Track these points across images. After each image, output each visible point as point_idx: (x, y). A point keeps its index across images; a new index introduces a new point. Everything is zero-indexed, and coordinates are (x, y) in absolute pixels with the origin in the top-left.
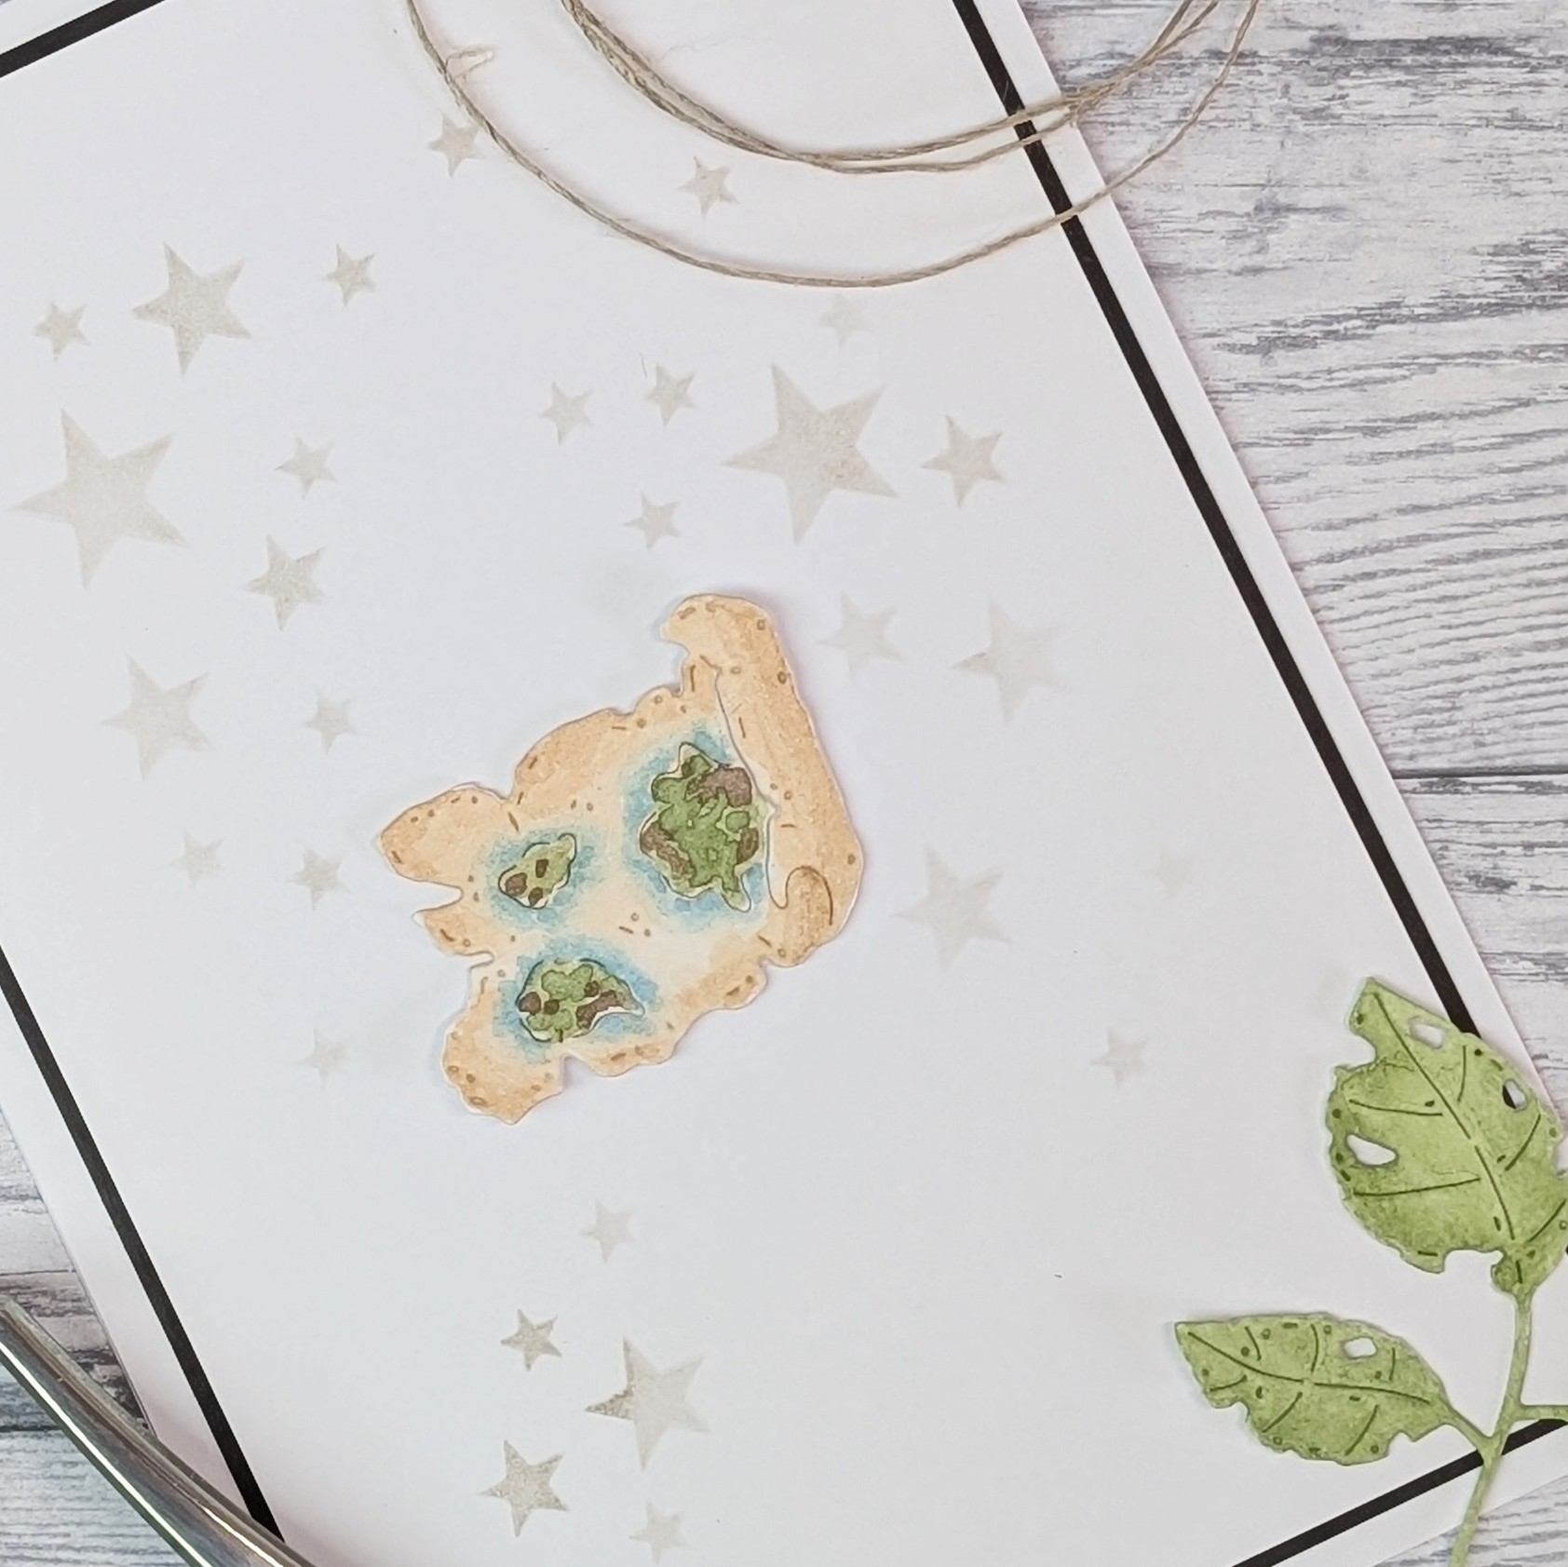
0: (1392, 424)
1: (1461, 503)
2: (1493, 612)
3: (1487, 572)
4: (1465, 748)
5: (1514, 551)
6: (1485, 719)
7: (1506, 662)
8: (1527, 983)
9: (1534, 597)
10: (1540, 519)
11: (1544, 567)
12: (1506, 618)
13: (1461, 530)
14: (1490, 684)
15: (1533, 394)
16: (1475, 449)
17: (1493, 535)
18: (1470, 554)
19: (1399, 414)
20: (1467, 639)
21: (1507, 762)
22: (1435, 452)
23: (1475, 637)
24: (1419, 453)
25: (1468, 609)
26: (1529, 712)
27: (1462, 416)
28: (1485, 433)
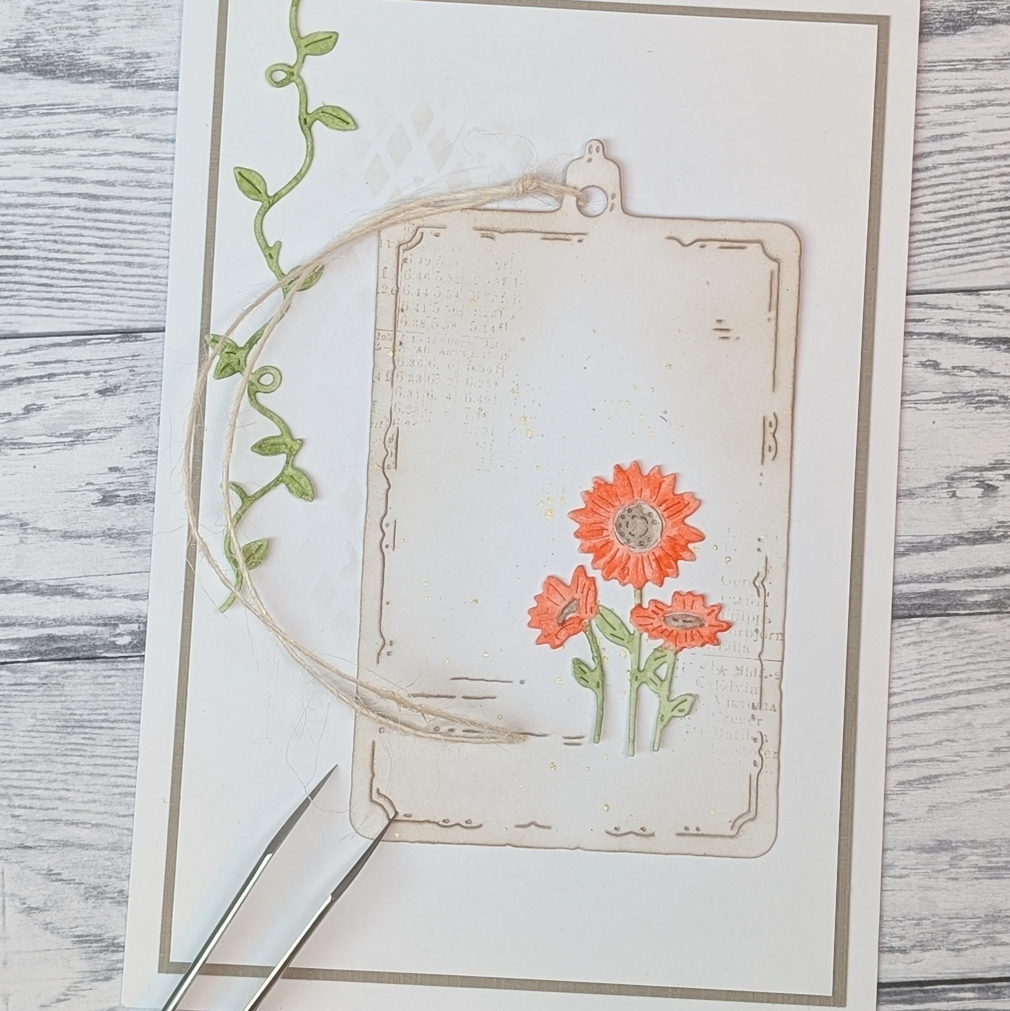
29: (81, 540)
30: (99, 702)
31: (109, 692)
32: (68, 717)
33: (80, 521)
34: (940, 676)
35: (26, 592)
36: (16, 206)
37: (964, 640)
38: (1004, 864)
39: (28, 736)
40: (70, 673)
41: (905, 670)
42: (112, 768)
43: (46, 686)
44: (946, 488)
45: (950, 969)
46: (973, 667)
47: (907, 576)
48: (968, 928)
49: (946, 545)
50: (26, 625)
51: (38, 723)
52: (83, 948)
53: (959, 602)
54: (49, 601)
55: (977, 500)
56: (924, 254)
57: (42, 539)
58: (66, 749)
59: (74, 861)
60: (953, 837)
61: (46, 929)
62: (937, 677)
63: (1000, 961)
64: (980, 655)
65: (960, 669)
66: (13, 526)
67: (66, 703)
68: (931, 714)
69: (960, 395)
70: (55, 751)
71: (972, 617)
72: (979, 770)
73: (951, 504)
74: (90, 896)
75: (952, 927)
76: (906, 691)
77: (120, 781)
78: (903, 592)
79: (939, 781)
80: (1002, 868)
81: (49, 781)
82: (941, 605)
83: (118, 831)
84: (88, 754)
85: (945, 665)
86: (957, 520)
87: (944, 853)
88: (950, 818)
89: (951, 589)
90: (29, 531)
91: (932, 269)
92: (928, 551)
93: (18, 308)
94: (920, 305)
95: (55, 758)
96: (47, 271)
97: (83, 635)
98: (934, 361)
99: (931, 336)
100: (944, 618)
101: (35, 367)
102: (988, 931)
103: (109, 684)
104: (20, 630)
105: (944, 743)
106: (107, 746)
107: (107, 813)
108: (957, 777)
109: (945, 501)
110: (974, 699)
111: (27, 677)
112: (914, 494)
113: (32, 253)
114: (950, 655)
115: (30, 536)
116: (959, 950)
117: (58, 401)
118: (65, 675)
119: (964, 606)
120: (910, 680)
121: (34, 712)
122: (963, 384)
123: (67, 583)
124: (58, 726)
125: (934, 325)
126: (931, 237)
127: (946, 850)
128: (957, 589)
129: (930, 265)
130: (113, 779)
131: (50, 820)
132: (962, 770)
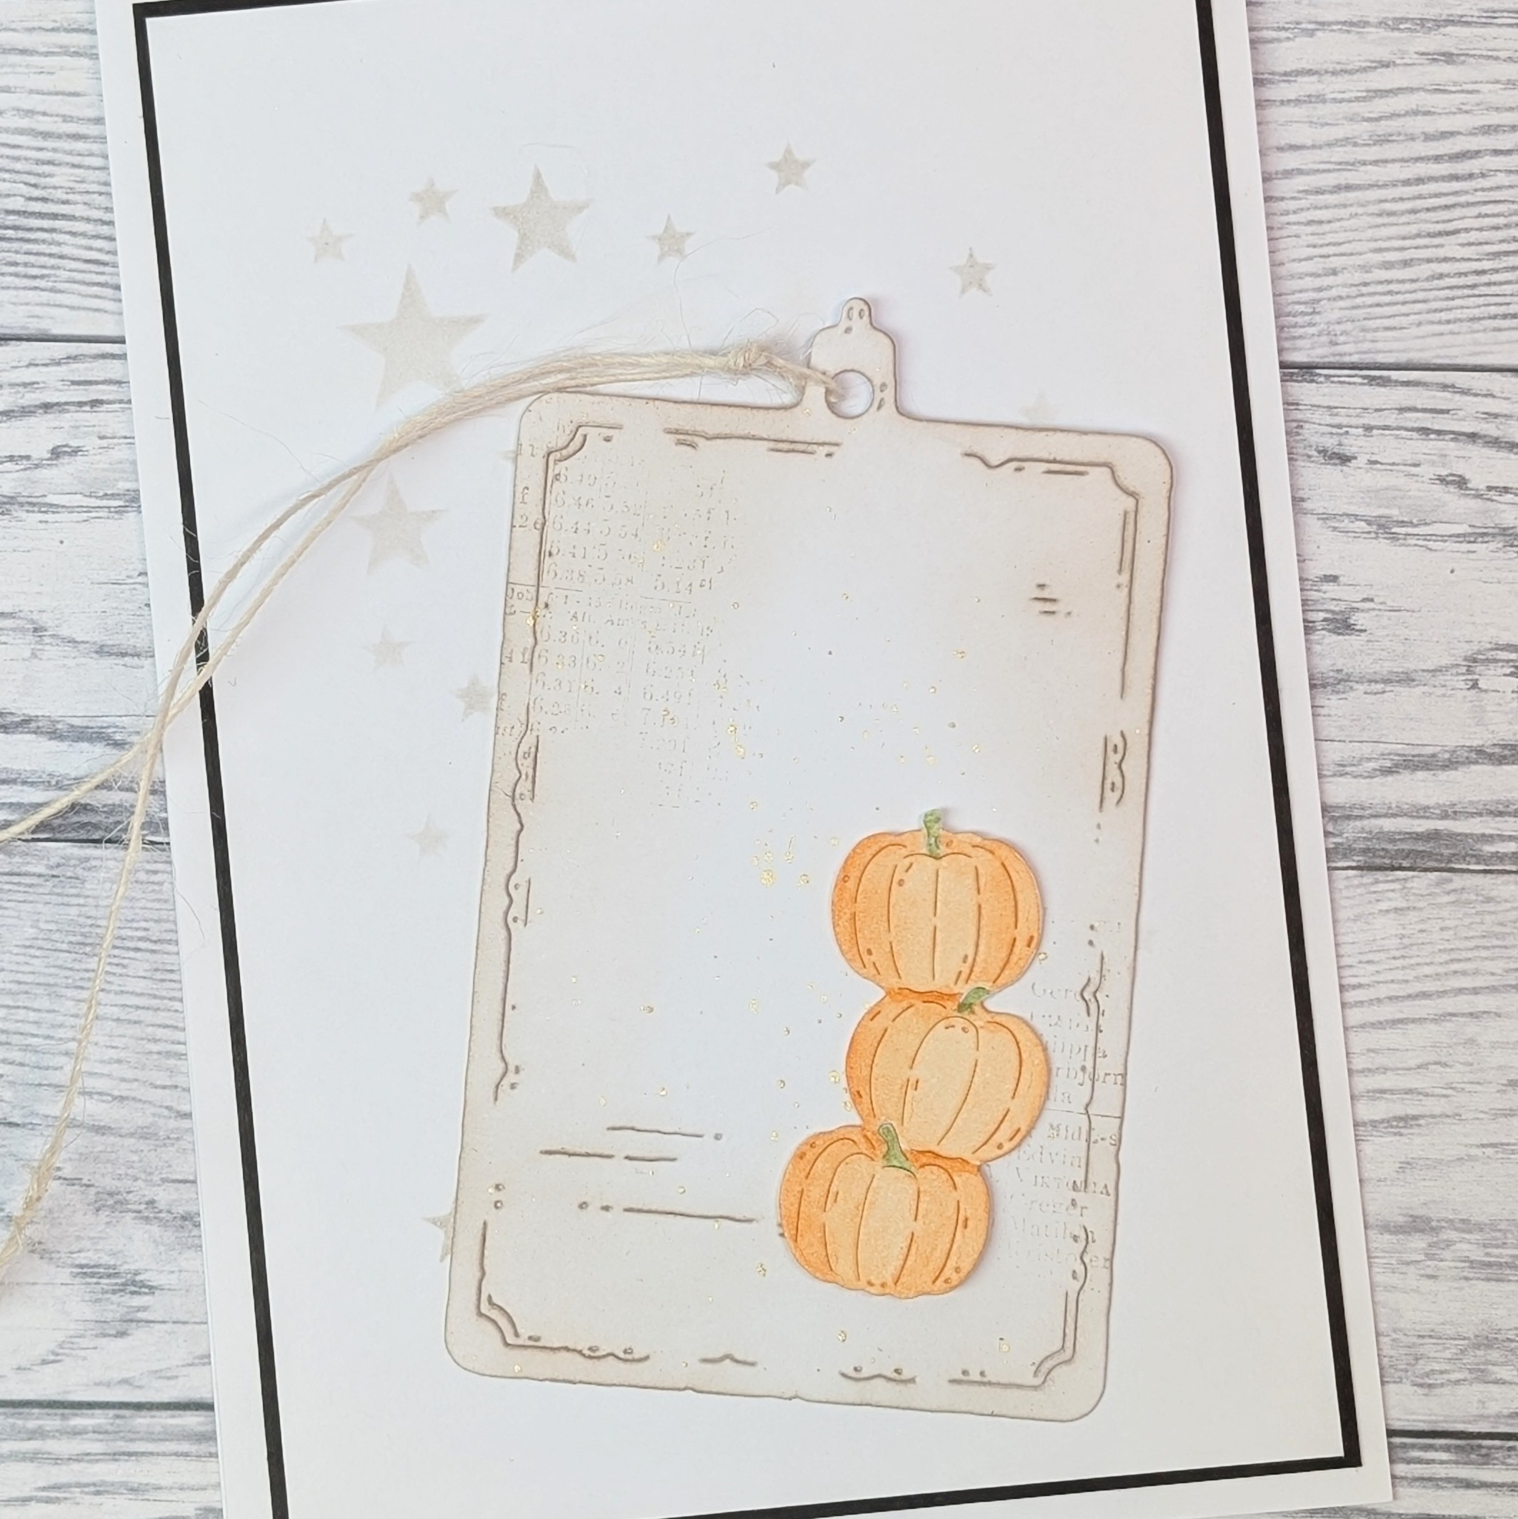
0: (1277, 77)
1: (1329, 145)
2: (1351, 235)
3: (1348, 203)
4: (1323, 346)
5: (1371, 186)
6: (1339, 323)
7: (1358, 277)
8: (1361, 540)
9: (1384, 225)
10: (1394, 161)
11: (1394, 200)
12: (1360, 240)
13: (1331, 167)
14: (1344, 294)
15: (1393, 58)
16: (1342, 101)
17: (1353, 173)
18: (1334, 187)
19: (1282, 69)
20: (1329, 256)
21: (1355, 359)
22: (1311, 102)
23: (1335, 255)
24: (1297, 102)
25: (1330, 232)
26: (1376, 318)
27: (1334, 73)
28: (1352, 88)
29: (126, 659)
30: (137, 911)
31: (154, 896)
32: (87, 929)
33: (125, 631)
34: (1432, 963)
35: (35, 733)
36: (59, 137)
37: (1474, 911)
38: (1509, 1260)
39: (24, 955)
40: (94, 863)
41: (1379, 951)
42: (151, 1012)
43: (57, 879)
44: (1463, 674)
45: (1413, 1413)
46: (1484, 953)
47: (1394, 806)
48: (1447, 1354)
49: (1457, 762)
50: (32, 784)
51: (41, 936)
52: (89, 1284)
53: (1471, 852)
54: (71, 749)
55: (1510, 696)
56: (1456, 308)
57: (66, 654)
58: (82, 979)
59: (82, 1150)
60: (1434, 1213)
61: (33, 1251)
62: (1427, 964)
63: (1493, 1408)
64: (1496, 936)
65: (1464, 955)
66: (23, 630)
67: (87, 908)
68: (1414, 1021)
69: (1496, 531)
70: (64, 980)
71: (1489, 876)
72: (1482, 1112)
73: (1470, 699)
74: (104, 1206)
75: (1421, 1350)
76: (1378, 982)
77: (160, 1033)
78: (1386, 830)
79: (1419, 1125)
80: (1507, 1265)
81: (53, 1026)
82: (1442, 855)
83: (153, 1110)
84: (114, 987)
85: (1441, 947)
86: (1477, 725)
87: (1417, 1236)
88: (1431, 1183)
89: (1459, 830)
90: (47, 640)
91: (1466, 333)
92: (1429, 769)
93: (52, 295)
94: (1445, 387)
95: (63, 991)
96: (100, 241)
97: (120, 806)
98: (1460, 476)
99: (1457, 436)
100: (1445, 874)
101: (72, 387)
102: (1477, 1360)
103: (153, 883)
104: (22, 791)
105: (1432, 1067)
106: (145, 978)
107: (136, 1080)
108: (1448, 1120)
109: (1460, 694)
110: (1483, 1002)
111: (28, 863)
112: (1413, 680)
113: (79, 210)
114: (1451, 932)
115: (47, 647)
116: (1430, 1386)
117: (104, 443)
118: (88, 865)
119: (1479, 858)
120: (1387, 967)
121: (36, 917)
122: (1503, 515)
123: (99, 724)
124: (71, 943)
125: (1464, 420)
126: (1469, 283)
127: (1422, 1231)
128: (1468, 831)
129: (1465, 326)
130: (150, 1030)
131: (49, 1085)
132: (1456, 1111)
